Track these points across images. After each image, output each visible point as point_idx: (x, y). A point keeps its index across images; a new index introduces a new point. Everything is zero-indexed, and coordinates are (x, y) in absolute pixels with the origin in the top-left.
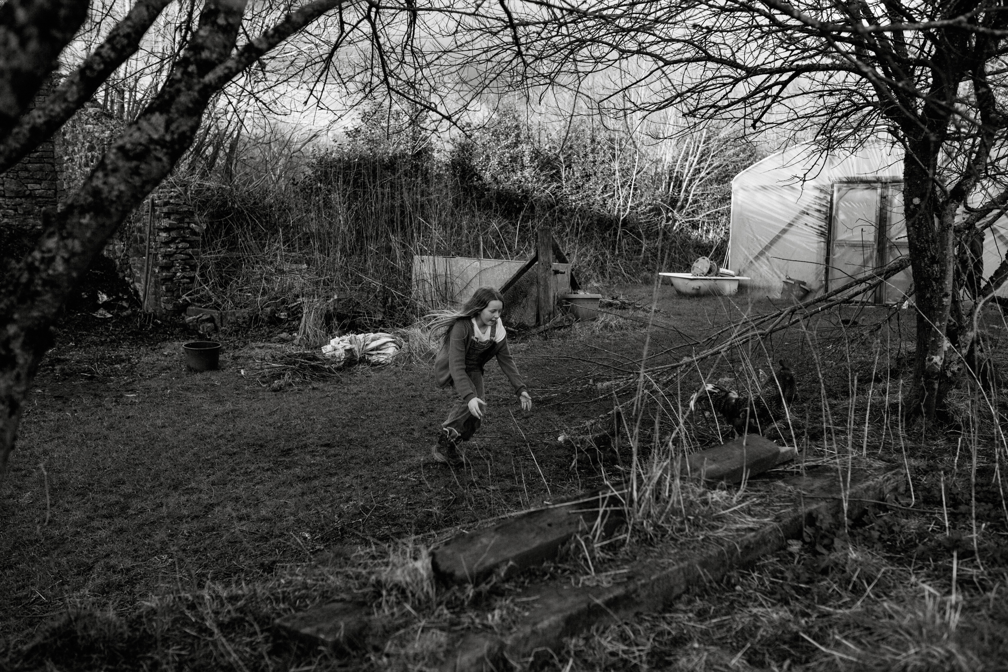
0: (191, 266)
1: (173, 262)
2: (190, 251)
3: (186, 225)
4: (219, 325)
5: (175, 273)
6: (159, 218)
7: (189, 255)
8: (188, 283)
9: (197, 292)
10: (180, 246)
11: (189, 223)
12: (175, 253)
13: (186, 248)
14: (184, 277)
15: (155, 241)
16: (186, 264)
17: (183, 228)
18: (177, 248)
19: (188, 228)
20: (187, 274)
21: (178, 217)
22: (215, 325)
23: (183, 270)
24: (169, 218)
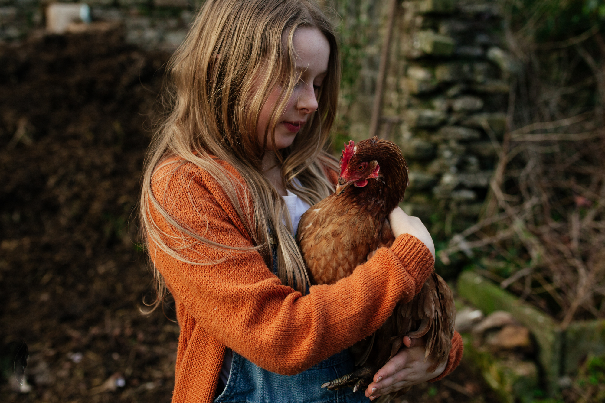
0: (481, 159)
1: (435, 147)
2: (483, 120)
3: (478, 51)
4: (553, 369)
5: (439, 176)
6: (409, 30)
7: (480, 129)
8: (469, 202)
9: (492, 229)
10: (459, 104)
11: (486, 47)
12: (444, 123)
13: (470, 112)
14: (460, 187)
15: (398, 90)
16: (469, 152)
17: (471, 60)
18: (450, 110)
19: (483, 59)
20: (469, 179)
21: (460, 26)
22: (542, 372)
23: (462, 167)
24: (435, 29)
